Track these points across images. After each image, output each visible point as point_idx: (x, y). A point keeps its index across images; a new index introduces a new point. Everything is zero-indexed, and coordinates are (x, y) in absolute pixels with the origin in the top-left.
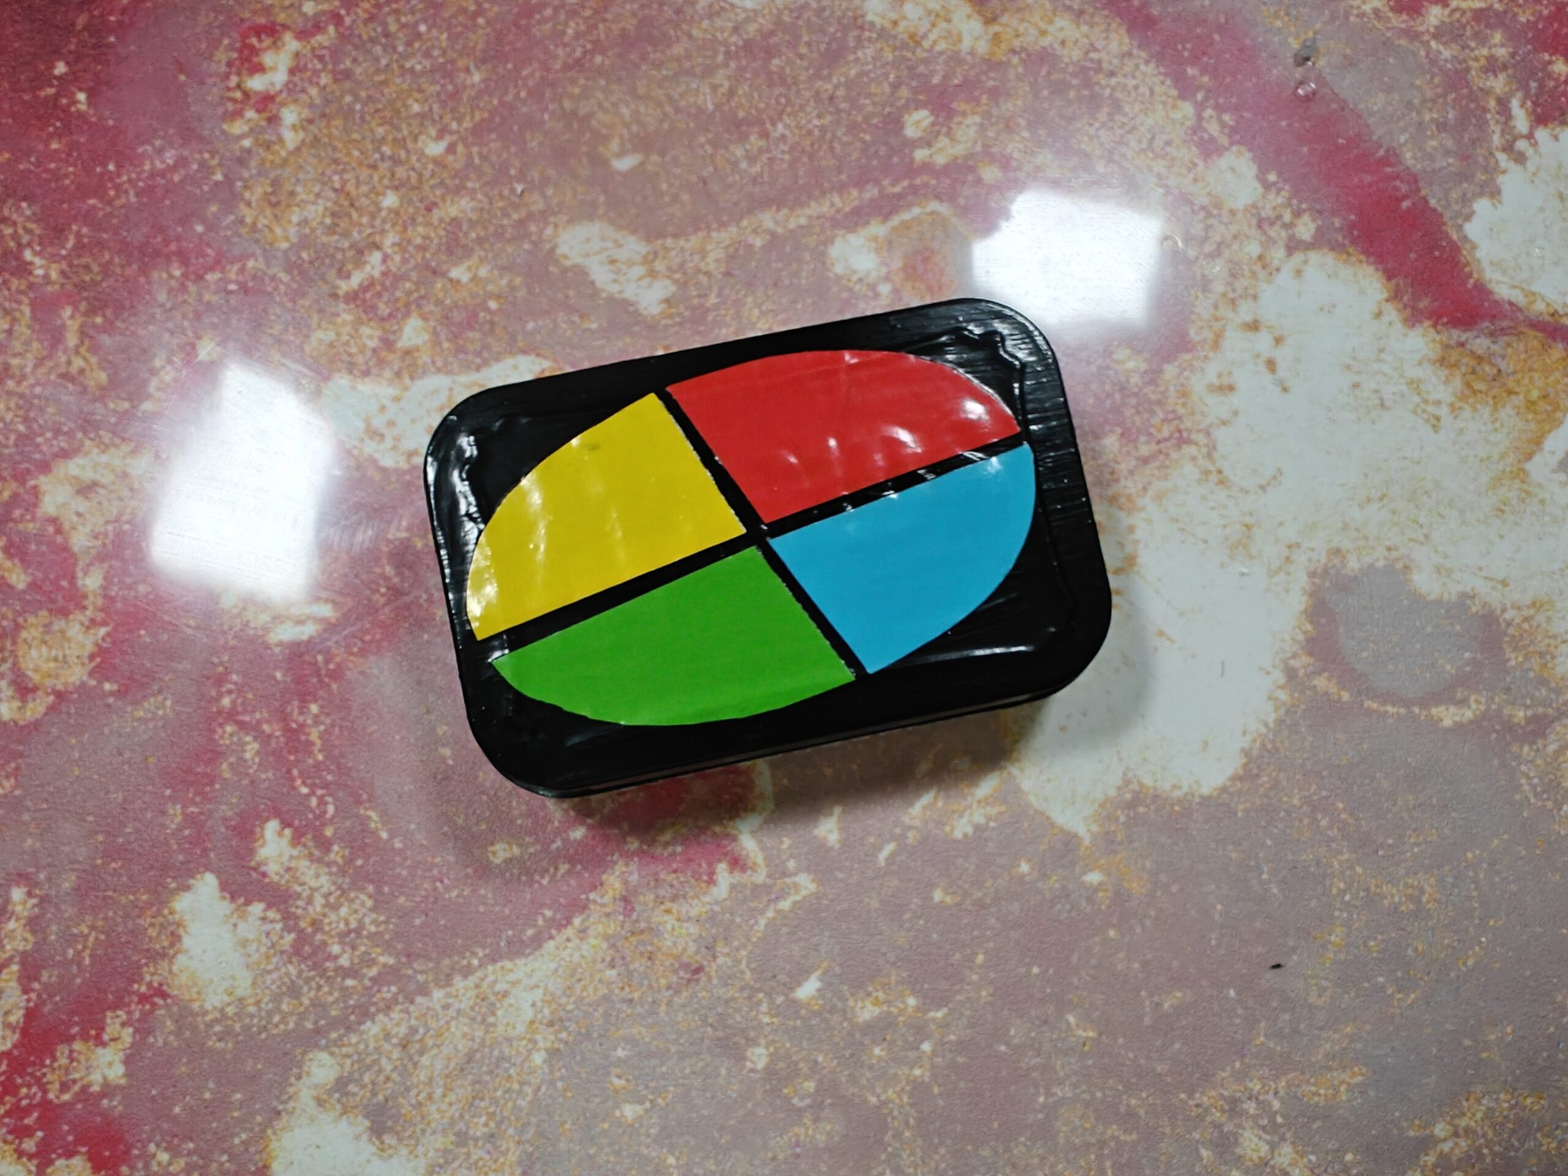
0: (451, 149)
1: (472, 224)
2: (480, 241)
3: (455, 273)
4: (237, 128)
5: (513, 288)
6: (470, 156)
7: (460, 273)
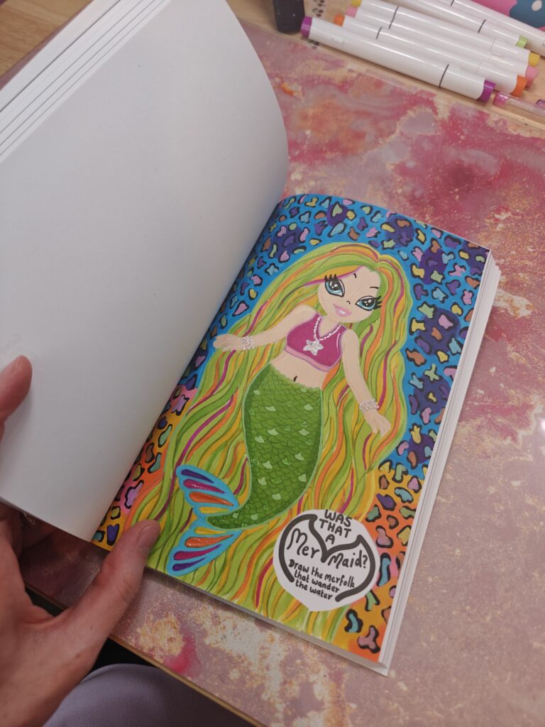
0: (534, 252)
1: (530, 268)
2: (529, 272)
3: (520, 274)
4: (488, 221)
5: (532, 285)
6: (537, 256)
7: (521, 275)
